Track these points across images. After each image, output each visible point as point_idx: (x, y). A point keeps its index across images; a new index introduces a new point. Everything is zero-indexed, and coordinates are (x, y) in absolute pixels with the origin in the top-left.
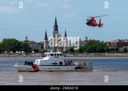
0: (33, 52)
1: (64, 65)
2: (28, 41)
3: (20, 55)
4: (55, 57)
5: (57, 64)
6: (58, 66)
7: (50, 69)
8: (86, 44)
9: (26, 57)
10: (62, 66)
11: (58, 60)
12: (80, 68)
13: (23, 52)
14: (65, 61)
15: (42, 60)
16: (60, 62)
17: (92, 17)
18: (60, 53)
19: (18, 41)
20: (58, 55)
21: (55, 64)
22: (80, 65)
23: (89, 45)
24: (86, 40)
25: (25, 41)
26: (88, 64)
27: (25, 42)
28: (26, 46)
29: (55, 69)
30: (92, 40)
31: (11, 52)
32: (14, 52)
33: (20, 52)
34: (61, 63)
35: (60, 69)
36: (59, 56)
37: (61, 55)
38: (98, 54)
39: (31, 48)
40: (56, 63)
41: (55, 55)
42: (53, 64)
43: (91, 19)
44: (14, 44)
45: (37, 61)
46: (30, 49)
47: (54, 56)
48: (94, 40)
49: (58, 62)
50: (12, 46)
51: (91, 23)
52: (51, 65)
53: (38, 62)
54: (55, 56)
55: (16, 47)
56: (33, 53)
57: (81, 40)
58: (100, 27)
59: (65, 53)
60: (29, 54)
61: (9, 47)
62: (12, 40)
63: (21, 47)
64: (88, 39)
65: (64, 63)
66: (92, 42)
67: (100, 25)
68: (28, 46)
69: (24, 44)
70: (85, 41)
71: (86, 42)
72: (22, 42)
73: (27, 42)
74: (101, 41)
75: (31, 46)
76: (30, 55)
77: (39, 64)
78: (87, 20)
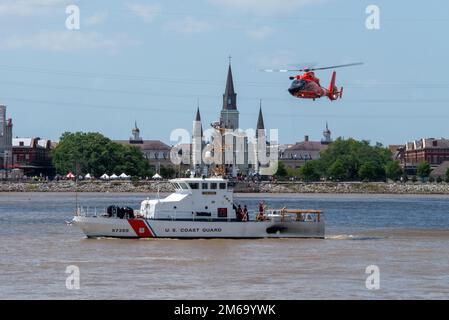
0: (157, 176)
1: (232, 220)
2: (141, 142)
3: (116, 184)
4: (203, 193)
5: (210, 215)
6: (214, 220)
7: (186, 230)
8: (327, 151)
9: (132, 191)
10: (226, 220)
11: (213, 202)
12: (282, 229)
13: (123, 175)
14: (234, 207)
15: (162, 201)
16: (220, 210)
17: (307, 70)
18: (220, 179)
19: (108, 140)
20: (214, 185)
21: (203, 216)
22: (282, 220)
23: (336, 154)
24: (324, 139)
25: (131, 142)
26: (309, 217)
27: (132, 145)
28: (134, 158)
29: (204, 230)
30: (346, 139)
31: (88, 176)
32: (97, 175)
33: (114, 176)
34: (222, 212)
35: (220, 230)
36: (218, 190)
37: (222, 186)
38: (365, 184)
39: (151, 164)
40: (207, 211)
41: (205, 186)
42: (198, 214)
43: (302, 74)
44: (95, 150)
45: (147, 205)
46: (147, 166)
47: (201, 190)
48: (350, 141)
49: (213, 211)
50: (88, 156)
51: (304, 87)
52: (191, 220)
53: (148, 208)
54: (205, 190)
55: (103, 161)
56: (158, 179)
57: (310, 140)
58: (332, 99)
59: (260, 180)
60: (144, 184)
61: (82, 160)
62: (92, 136)
63: (119, 161)
64: (334, 138)
65: (232, 214)
66: (343, 147)
67: (332, 94)
68: (141, 158)
69: (129, 151)
70: (323, 143)
71: (326, 147)
72: (121, 146)
73: (136, 145)
74: (373, 144)
75: (152, 156)
76: (145, 186)
77: (152, 216)
78: (292, 78)
